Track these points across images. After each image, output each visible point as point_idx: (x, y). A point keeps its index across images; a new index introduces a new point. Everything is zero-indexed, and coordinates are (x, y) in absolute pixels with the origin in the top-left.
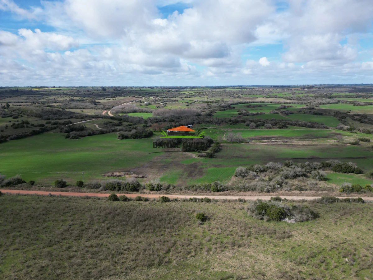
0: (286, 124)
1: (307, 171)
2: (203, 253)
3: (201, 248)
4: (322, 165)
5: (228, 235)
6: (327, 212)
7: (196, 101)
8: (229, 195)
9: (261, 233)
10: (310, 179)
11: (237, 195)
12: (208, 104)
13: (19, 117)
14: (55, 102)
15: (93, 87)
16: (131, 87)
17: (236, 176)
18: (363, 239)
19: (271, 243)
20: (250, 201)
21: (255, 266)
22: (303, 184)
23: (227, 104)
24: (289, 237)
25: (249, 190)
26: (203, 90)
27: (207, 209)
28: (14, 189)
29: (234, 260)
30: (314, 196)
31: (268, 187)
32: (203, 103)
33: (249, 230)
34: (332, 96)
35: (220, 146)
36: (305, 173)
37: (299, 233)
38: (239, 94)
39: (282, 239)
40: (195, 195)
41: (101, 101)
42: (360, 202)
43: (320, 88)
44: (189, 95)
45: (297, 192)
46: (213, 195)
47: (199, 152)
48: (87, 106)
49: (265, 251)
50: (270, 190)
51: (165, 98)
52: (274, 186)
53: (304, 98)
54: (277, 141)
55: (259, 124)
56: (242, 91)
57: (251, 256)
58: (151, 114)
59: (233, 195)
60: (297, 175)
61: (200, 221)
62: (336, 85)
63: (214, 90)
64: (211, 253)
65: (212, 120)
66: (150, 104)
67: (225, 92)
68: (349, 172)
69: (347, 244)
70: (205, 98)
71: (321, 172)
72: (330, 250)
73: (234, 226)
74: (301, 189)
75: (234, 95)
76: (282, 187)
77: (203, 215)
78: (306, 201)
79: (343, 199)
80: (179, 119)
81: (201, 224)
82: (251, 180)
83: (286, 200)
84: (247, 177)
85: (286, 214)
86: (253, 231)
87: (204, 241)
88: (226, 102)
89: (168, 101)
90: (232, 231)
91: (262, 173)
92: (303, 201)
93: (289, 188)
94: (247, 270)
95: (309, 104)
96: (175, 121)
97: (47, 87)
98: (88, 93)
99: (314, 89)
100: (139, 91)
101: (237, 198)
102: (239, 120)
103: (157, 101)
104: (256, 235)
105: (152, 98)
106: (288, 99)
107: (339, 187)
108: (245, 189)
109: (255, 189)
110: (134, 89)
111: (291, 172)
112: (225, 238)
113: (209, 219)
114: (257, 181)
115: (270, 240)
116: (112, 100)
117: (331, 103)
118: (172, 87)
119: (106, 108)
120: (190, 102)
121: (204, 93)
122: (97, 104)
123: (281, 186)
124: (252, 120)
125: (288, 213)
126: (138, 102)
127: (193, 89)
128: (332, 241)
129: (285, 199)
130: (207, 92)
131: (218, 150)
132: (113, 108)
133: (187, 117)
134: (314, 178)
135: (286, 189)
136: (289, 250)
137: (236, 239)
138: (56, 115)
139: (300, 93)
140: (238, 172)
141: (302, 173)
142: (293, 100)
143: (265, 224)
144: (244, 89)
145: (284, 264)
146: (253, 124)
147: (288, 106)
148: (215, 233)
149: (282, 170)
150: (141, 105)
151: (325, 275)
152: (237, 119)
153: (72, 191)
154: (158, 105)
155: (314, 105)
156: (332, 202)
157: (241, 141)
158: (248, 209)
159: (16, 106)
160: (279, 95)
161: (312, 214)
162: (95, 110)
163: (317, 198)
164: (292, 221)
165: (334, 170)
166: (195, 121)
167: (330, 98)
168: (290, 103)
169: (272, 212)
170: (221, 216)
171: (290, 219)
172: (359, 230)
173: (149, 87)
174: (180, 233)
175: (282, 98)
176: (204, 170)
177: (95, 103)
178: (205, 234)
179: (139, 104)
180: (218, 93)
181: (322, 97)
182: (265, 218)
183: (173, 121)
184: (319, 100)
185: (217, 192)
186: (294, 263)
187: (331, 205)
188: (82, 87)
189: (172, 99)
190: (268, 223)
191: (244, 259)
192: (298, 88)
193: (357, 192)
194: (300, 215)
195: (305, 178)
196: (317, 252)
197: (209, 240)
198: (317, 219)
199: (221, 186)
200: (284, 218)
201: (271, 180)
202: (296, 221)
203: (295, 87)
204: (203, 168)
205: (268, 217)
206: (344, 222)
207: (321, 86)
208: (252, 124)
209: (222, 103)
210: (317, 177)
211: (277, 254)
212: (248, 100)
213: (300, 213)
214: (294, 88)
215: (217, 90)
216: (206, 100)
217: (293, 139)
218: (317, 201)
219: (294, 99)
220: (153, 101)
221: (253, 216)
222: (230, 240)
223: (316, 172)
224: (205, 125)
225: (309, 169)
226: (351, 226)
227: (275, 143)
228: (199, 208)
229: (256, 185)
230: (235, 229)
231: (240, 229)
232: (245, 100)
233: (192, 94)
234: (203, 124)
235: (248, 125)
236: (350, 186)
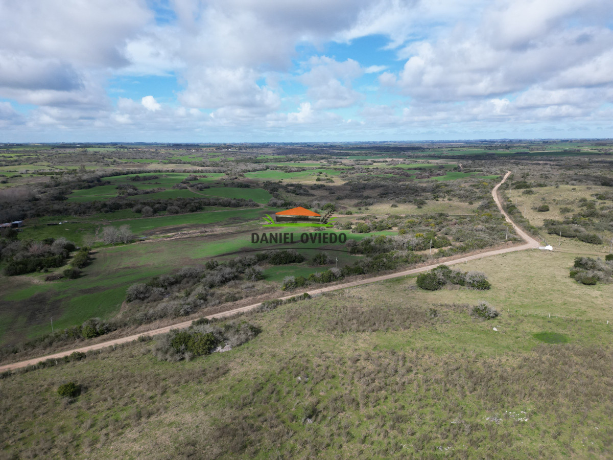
0: (201, 205)
1: (239, 270)
2: (83, 452)
3: (78, 445)
4: (257, 258)
5: (126, 404)
6: (270, 321)
7: (24, 171)
8: (121, 336)
9: (183, 381)
10: (245, 281)
11: (135, 333)
17: (129, 301)
18: (314, 346)
19: (200, 391)
20: (158, 337)
21: (179, 436)
22: (236, 291)
23: (92, 175)
24: (225, 373)
25: (155, 319)
26: (36, 151)
27: (80, 372)
29: (143, 441)
30: (252, 304)
31: (186, 307)
32: (39, 176)
33: (162, 384)
34: (258, 160)
35: (91, 254)
36: (236, 274)
37: (238, 363)
38: (114, 158)
39: (216, 380)
40: (49, 354)
42: (306, 299)
43: (241, 148)
44: (4, 161)
45: (230, 304)
46: (89, 344)
47: (46, 271)
49: (192, 406)
50: (189, 310)
52: (194, 303)
53: (222, 164)
54: (191, 232)
55: (157, 208)
56: (118, 153)
57: (170, 424)
59: (127, 335)
60: (226, 278)
61: (67, 399)
62: (260, 144)
63: (62, 151)
64: (98, 446)
65: (65, 207)
67: (87, 154)
68: (290, 262)
69: (298, 358)
70: (44, 166)
71: (258, 268)
72: (280, 373)
73: (137, 385)
74: (235, 299)
75: (105, 159)
76: (206, 302)
77: (73, 386)
78: (243, 314)
79: (287, 300)
81: (71, 402)
82: (156, 302)
83: (215, 320)
84: (150, 299)
85: (217, 340)
86: (169, 382)
87: (81, 431)
88: (90, 172)
90: (133, 395)
91: (173, 287)
92: (239, 315)
93: (217, 301)
94: (167, 448)
95: (229, 172)
99: (233, 150)
101: (135, 337)
102: (121, 203)
104: (176, 388)
106: (198, 165)
107: (281, 285)
108: (149, 319)
109: (165, 315)
111: (217, 275)
112: (122, 410)
113: (86, 388)
114: (168, 301)
115: (199, 387)
117: (257, 170)
121: (41, 157)
123: (205, 300)
124: (146, 201)
125: (220, 338)
127: (14, 149)
128: (281, 360)
129: (214, 318)
130: (46, 155)
131: (88, 261)
133: (7, 205)
134: (249, 279)
135: (213, 303)
136: (227, 393)
137: (142, 406)
139: (214, 156)
140: (131, 293)
141: (233, 275)
142: (207, 166)
143: (188, 365)
144: (122, 150)
145: (222, 415)
146: (148, 208)
147: (200, 177)
148: (101, 409)
149: (205, 276)
151: (277, 408)
152: (117, 202)
155: (237, 174)
156: (275, 307)
157: (130, 239)
158: (158, 350)
160: (184, 159)
161: (252, 330)
163: (255, 306)
164: (227, 348)
165: (272, 263)
166: (28, 212)
167: (256, 163)
168: (202, 172)
169: (196, 344)
170: (108, 375)
171: (223, 347)
172: (308, 335)
174: (26, 433)
175: (189, 163)
176: (63, 303)
178: (81, 418)
180: (70, 156)
181: (246, 161)
182: (187, 355)
184: (242, 167)
185: (96, 336)
186: (237, 408)
187: (274, 312)
190: (192, 363)
191: (159, 433)
192: (211, 149)
193: (302, 286)
194: (236, 337)
195: (237, 282)
196: (263, 381)
197: (92, 426)
198: (259, 335)
199: (103, 325)
200: (215, 348)
201: (189, 294)
202: (232, 347)
203: (206, 146)
204: (60, 301)
205: (190, 353)
206: (291, 330)
207: (242, 145)
208: (145, 208)
209: (83, 175)
210: (253, 276)
211: (210, 405)
212: (132, 169)
213: (237, 333)
214: (205, 149)
215: (68, 151)
216: (47, 169)
217: (214, 226)
218: (257, 311)
219: (208, 164)
221: (166, 360)
222: (132, 410)
223: (251, 269)
224: (52, 217)
225: (242, 268)
226: (300, 332)
227: (188, 236)
228: (63, 376)
229: (166, 308)
230: (138, 389)
231: (147, 387)
232: (129, 168)
233: (11, 159)
234: (47, 217)
235: (139, 211)
236: (294, 281)
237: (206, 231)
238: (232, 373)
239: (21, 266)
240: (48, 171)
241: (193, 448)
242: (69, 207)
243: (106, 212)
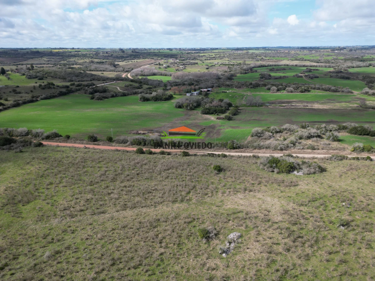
0: (308, 88)
1: (322, 132)
2: (219, 195)
3: (217, 192)
4: (338, 127)
5: (240, 183)
6: (335, 167)
7: (217, 63)
8: (244, 152)
9: (270, 182)
10: (324, 140)
11: (252, 153)
12: (229, 67)
13: (44, 78)
14: (76, 64)
15: (111, 49)
16: (150, 49)
17: (252, 136)
18: (362, 189)
19: (278, 190)
20: (262, 157)
21: (262, 205)
22: (316, 144)
23: (249, 66)
24: (295, 186)
25: (263, 148)
26: (224, 52)
27: (224, 162)
28: (53, 142)
29: (245, 201)
30: (325, 154)
31: (282, 146)
32: (223, 66)
33: (259, 179)
34: (364, 59)
35: (239, 109)
36: (319, 134)
37: (305, 183)
38: (262, 57)
39: (289, 187)
40: (212, 151)
41: (121, 63)
42: (368, 160)
43: (351, 49)
44: (209, 57)
45: (310, 151)
46: (230, 152)
47: (218, 115)
48: (107, 69)
49: (272, 195)
50: (283, 148)
51: (184, 60)
52: (287, 145)
53: (333, 61)
54: (297, 105)
55: (280, 88)
56: (265, 53)
57: (259, 199)
58: (170, 77)
59: (248, 152)
60: (311, 136)
61: (216, 172)
62: (370, 46)
63: (236, 52)
64: (225, 195)
65: (232, 83)
66: (169, 67)
67: (248, 54)
68: (365, 135)
69: (347, 192)
70: (226, 61)
71: (336, 133)
72: (331, 197)
73: (247, 176)
74: (314, 148)
75: (258, 57)
76: (295, 146)
77: (219, 167)
78: (316, 158)
79: (351, 157)
80: (198, 82)
81: (217, 174)
82: (266, 140)
83: (298, 157)
84: (263, 137)
85: (295, 168)
86: (263, 180)
87: (219, 187)
88: (248, 65)
89: (188, 64)
90: (244, 180)
91: (277, 134)
92: (313, 158)
93: (302, 147)
94: (255, 208)
95: (337, 67)
96: (195, 84)
97: (67, 49)
98: (107, 55)
99: (345, 51)
100: (158, 52)
101: (251, 154)
102: (260, 83)
103: (176, 63)
104: (266, 184)
105: (171, 60)
106: (315, 62)
107: (351, 148)
108: (260, 148)
109: (269, 147)
110: (152, 51)
111: (305, 132)
112: (238, 184)
113: (225, 170)
114: (272, 141)
115: (278, 187)
116: (131, 62)
117: (361, 67)
118: (192, 49)
119: (125, 71)
120: (211, 65)
121: (226, 55)
122: (116, 66)
123: (294, 145)
124: (274, 83)
125: (297, 167)
126: (157, 65)
127: (214, 51)
128: (334, 190)
129: (297, 156)
130: (228, 54)
131: (237, 113)
132: (133, 71)
133: (207, 80)
134: (328, 139)
135: (299, 148)
136: (294, 195)
137: (247, 186)
138: (78, 78)
139: (328, 56)
140: (254, 132)
141: (317, 135)
142: (321, 63)
143: (275, 175)
144: (268, 51)
145: (288, 205)
146: (274, 88)
147: (314, 70)
148: (229, 181)
149: (298, 131)
150: (160, 68)
151: (323, 214)
152: (258, 83)
153: (103, 145)
154: (177, 68)
155: (343, 69)
156: (341, 160)
157: (260, 104)
158: (261, 163)
159: (39, 67)
160: (305, 58)
161: (319, 168)
162: (115, 72)
163: (326, 156)
164: (301, 173)
165: (349, 133)
166: (215, 85)
167: (361, 61)
168: (316, 67)
169: (282, 166)
170: (235, 168)
171: (298, 172)
172: (361, 182)
173: (167, 49)
174: (199, 179)
175: (309, 60)
176: (222, 131)
177: (115, 66)
178: (220, 182)
179: (158, 66)
180: (240, 55)
181: (353, 59)
182: (276, 170)
183: (193, 84)
184: (349, 64)
185: (233, 149)
186: (297, 205)
187: (340, 162)
188: (100, 48)
189: (191, 61)
190: (278, 175)
191: (253, 200)
192: (327, 50)
193: (368, 152)
194: (308, 169)
195: (318, 139)
196: (318, 197)
197: (224, 186)
198: (324, 172)
199: (237, 144)
200: (293, 171)
201: (286, 139)
202: (303, 174)
203: (324, 48)
204: (221, 129)
205: (277, 170)
206: (348, 176)
207: (354, 47)
208: (273, 87)
209: (244, 66)
210: (331, 138)
211: (282, 198)
212: (271, 63)
213: (309, 167)
214: (323, 50)
215: (239, 52)
216: (227, 62)
217: (314, 103)
218: (327, 159)
219: (322, 61)
220: (172, 63)
221: (264, 169)
222: (242, 186)
223: (331, 133)
224: (225, 88)
225: (324, 131)
226: (355, 179)
227: (295, 107)
228: (216, 162)
229: (270, 144)
230: (247, 178)
231: (252, 178)
232: (269, 63)
233: (212, 56)
234: (223, 88)
235: (269, 89)
236: (362, 147)
237: (307, 106)
238: (299, 187)
239: (208, 110)
240: (228, 63)
241: (268, 213)
242: (233, 84)
243: (251, 88)
